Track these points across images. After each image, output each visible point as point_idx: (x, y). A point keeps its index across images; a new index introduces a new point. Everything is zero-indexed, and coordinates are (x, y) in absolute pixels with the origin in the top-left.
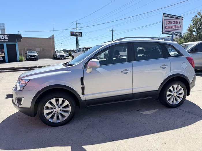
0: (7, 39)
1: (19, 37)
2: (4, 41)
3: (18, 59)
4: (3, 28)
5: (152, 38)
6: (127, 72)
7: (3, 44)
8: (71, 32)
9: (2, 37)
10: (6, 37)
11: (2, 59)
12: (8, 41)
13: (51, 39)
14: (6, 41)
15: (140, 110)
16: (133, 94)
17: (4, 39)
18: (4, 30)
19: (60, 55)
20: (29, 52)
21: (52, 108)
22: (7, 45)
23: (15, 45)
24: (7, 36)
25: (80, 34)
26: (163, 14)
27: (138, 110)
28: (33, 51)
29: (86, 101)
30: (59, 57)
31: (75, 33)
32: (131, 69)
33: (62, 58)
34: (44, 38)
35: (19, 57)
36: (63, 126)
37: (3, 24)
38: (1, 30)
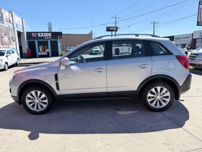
0: (51, 36)
1: (60, 34)
2: (48, 38)
3: (60, 54)
4: (50, 26)
5: (137, 35)
6: (101, 71)
7: (48, 41)
8: (107, 27)
9: (47, 35)
10: (50, 35)
11: (47, 54)
12: (51, 38)
13: (89, 35)
14: (50, 38)
15: (120, 109)
16: (108, 92)
17: (48, 37)
18: (51, 28)
19: (95, 51)
20: (69, 48)
21: (33, 99)
22: (51, 42)
23: (57, 41)
24: (51, 33)
26: (200, 1)
27: (117, 110)
28: (72, 47)
29: (61, 95)
30: (95, 53)
31: (111, 28)
32: (105, 67)
33: (98, 54)
34: (83, 34)
35: (60, 52)
36: (41, 115)
37: (50, 23)
38: (49, 28)
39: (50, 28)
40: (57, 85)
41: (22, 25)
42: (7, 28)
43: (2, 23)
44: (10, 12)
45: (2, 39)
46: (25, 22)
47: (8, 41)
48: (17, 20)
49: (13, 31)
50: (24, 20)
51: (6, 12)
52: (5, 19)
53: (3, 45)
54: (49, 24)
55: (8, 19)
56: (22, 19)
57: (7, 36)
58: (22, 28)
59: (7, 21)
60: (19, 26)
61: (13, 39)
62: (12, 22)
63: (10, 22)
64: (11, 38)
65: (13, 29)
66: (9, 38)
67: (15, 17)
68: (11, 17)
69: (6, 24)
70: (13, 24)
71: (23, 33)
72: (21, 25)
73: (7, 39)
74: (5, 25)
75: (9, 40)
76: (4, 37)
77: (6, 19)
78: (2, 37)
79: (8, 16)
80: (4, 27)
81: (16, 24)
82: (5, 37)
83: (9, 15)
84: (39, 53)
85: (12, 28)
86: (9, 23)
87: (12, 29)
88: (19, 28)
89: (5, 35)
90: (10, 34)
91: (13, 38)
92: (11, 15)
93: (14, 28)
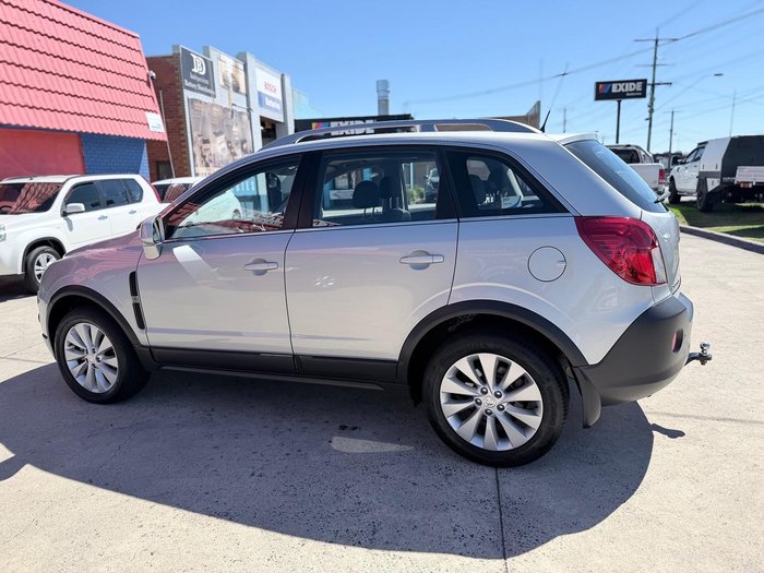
4: (384, 93)
6: (266, 270)
18: (387, 101)
25: (639, 87)
29: (150, 348)
37: (385, 83)
38: (379, 101)
39: (383, 103)
40: (137, 308)
41: (280, 98)
42: (225, 110)
43: (209, 95)
44: (242, 57)
45: (205, 146)
46: (292, 84)
47: (227, 152)
48: (264, 79)
49: (245, 118)
50: (287, 81)
51: (224, 57)
52: (218, 81)
53: (207, 165)
54: (381, 88)
55: (231, 80)
56: (283, 75)
57: (223, 136)
58: (279, 106)
59: (226, 86)
60: (268, 102)
61: (245, 146)
62: (243, 89)
63: (237, 89)
64: (237, 144)
65: (245, 111)
66: (229, 142)
67: (254, 72)
68: (243, 73)
69: (223, 98)
70: (247, 95)
71: (284, 124)
72: (279, 96)
73: (224, 145)
74: (217, 101)
75: (230, 148)
76: (211, 140)
77: (224, 80)
78: (206, 142)
79: (230, 71)
80: (215, 109)
81: (259, 93)
82: (214, 142)
83: (236, 67)
84: (332, 192)
85: (240, 110)
86: (234, 94)
87: (241, 113)
88: (270, 108)
89: (217, 134)
90: (235, 129)
91: (244, 142)
92: (241, 67)
93: (249, 110)
